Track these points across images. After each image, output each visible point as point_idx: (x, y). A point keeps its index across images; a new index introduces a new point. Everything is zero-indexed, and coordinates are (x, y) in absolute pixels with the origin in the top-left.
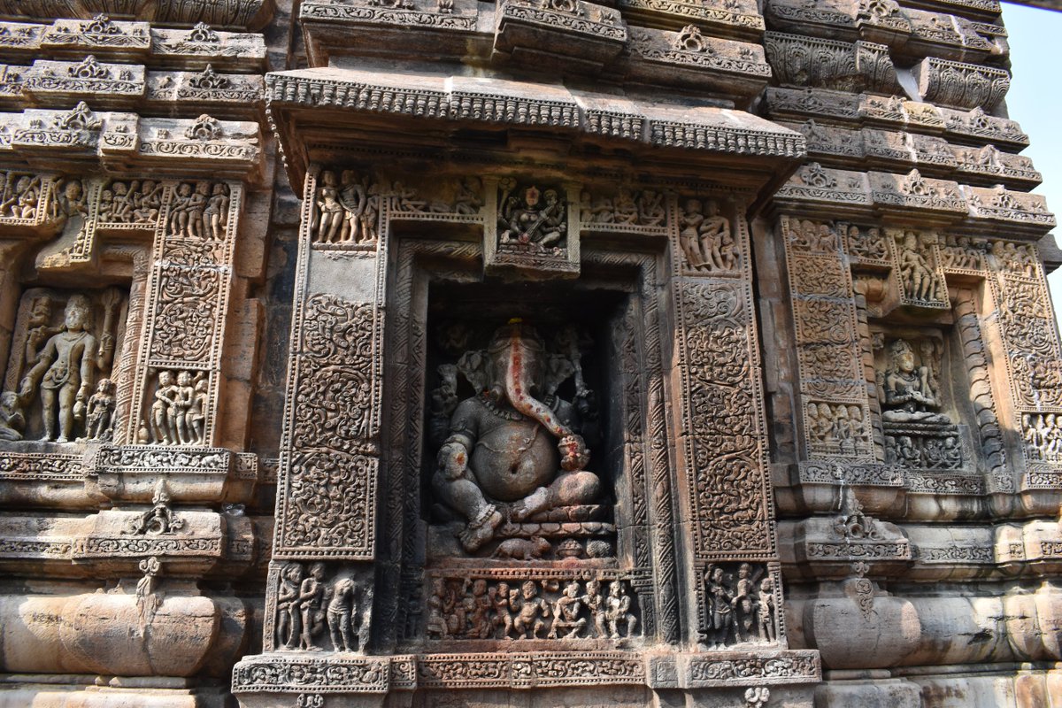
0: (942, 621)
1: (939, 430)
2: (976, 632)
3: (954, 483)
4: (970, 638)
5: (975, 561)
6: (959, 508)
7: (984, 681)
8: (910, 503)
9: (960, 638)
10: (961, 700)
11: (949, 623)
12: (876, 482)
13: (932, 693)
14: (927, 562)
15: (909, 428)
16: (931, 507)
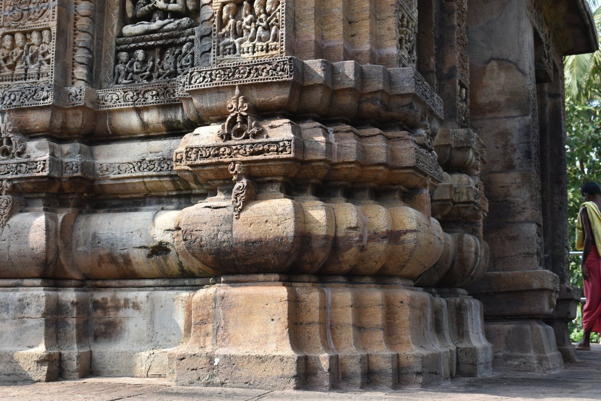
0: (118, 234)
1: (178, 37)
2: (152, 244)
3: (154, 92)
4: (148, 252)
5: (162, 173)
6: (162, 118)
7: (164, 295)
8: (110, 120)
9: (136, 251)
10: (137, 312)
11: (124, 236)
12: (28, 103)
13: (109, 304)
14: (112, 176)
15: (143, 40)
16: (132, 121)
